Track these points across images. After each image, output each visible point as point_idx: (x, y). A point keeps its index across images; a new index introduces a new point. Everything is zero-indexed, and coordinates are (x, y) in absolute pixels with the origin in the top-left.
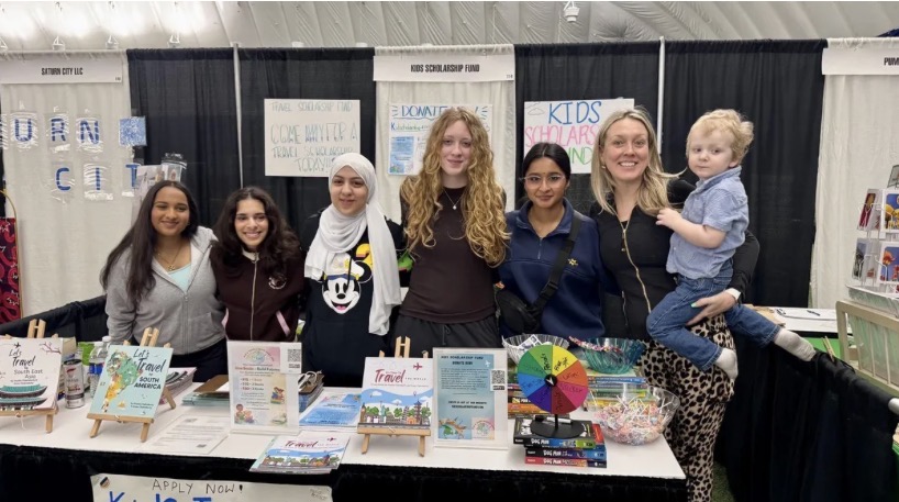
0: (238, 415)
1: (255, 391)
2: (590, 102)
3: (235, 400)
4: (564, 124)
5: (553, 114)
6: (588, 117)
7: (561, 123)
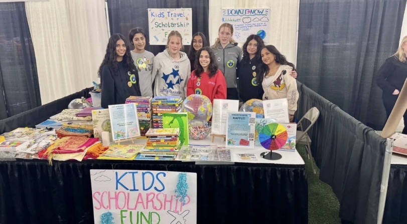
2: (155, 172)
4: (131, 190)
5: (120, 181)
6: (154, 186)
7: (128, 189)
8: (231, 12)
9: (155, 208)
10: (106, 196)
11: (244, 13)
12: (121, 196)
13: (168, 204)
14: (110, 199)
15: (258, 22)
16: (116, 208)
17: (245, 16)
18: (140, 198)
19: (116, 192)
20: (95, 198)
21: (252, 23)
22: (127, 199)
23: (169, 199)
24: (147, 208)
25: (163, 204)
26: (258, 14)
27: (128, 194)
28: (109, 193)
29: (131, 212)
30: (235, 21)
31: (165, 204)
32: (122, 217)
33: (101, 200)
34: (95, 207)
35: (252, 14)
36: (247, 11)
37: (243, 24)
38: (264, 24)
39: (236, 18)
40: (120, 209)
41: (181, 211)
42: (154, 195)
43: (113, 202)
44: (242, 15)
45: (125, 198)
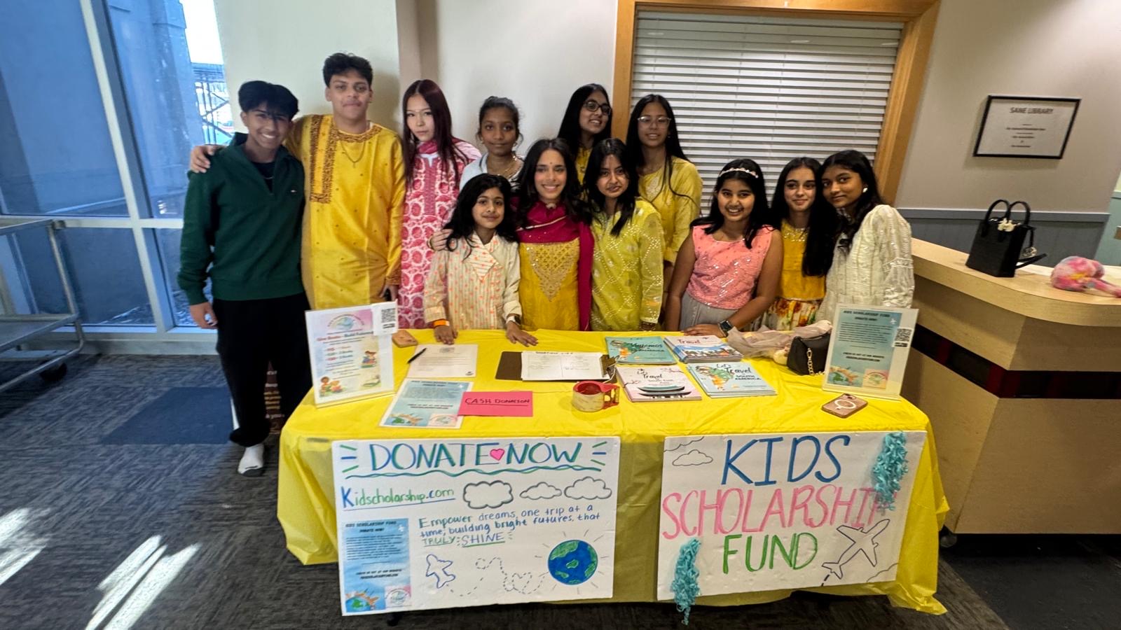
0: (323, 388)
1: (342, 360)
3: (319, 373)
4: (757, 484)
5: (733, 463)
6: (815, 469)
7: (749, 481)
8: (392, 457)
9: (810, 523)
10: (695, 501)
11: (470, 463)
12: (733, 499)
13: (842, 510)
14: (703, 507)
15: (550, 504)
16: (716, 533)
17: (476, 478)
18: (776, 500)
19: (719, 492)
20: (667, 510)
21: (519, 506)
22: (745, 506)
23: (846, 497)
24: (790, 524)
25: (830, 511)
26: (552, 463)
27: (750, 492)
28: (703, 493)
29: (750, 539)
30: (420, 498)
31: (834, 511)
32: (728, 553)
33: (682, 513)
34: (665, 534)
35: (514, 465)
36: (484, 450)
37: (470, 512)
38: (583, 511)
39: (420, 486)
40: (724, 532)
41: (870, 522)
42: (812, 490)
43: (710, 516)
44: (457, 469)
45: (741, 505)
